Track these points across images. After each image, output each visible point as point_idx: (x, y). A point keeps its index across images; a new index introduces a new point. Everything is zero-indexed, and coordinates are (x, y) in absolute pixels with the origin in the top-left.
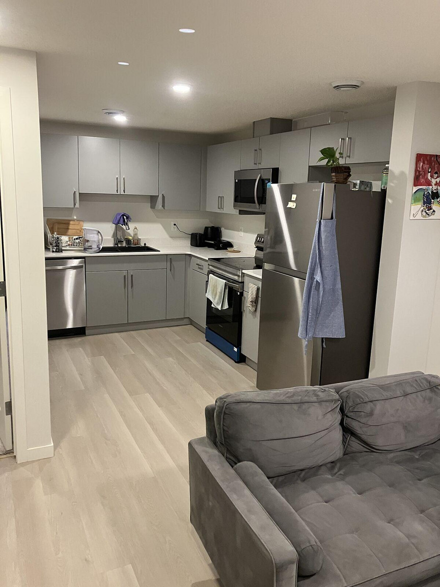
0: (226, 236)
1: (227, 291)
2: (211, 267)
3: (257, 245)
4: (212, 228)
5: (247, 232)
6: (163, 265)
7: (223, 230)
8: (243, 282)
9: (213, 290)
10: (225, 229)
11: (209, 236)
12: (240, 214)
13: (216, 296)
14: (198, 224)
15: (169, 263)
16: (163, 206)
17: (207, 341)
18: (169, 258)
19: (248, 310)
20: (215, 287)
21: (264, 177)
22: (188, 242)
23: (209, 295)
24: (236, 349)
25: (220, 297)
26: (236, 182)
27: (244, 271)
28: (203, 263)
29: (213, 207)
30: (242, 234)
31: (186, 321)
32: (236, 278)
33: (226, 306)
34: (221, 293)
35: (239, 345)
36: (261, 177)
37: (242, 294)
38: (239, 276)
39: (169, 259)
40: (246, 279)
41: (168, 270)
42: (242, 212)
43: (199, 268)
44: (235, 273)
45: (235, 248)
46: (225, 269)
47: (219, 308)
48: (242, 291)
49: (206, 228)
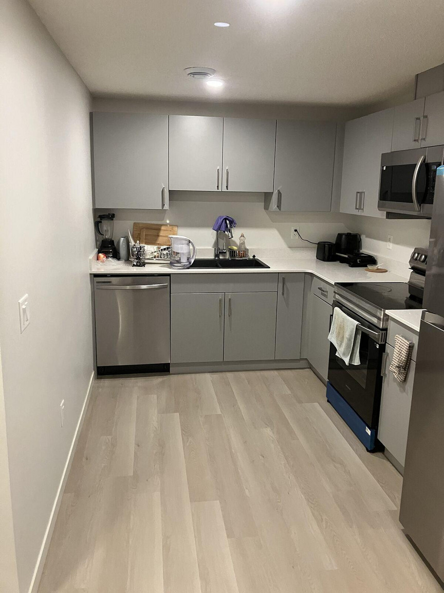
0: (369, 247)
1: (359, 337)
2: (337, 297)
3: (413, 265)
4: (348, 235)
5: (397, 244)
6: (273, 286)
7: (363, 237)
8: (386, 330)
9: (339, 332)
10: (366, 237)
11: (343, 247)
12: (387, 217)
13: (342, 342)
14: (328, 230)
15: (281, 285)
16: (279, 206)
17: (328, 401)
18: (283, 278)
19: (391, 378)
20: (341, 328)
21: (429, 161)
22: (312, 255)
23: (332, 338)
24: (369, 432)
25: (348, 346)
26: (382, 170)
27: (387, 312)
28: (328, 288)
29: (348, 206)
30: (391, 246)
31: (303, 364)
32: (375, 320)
33: (357, 362)
34: (349, 340)
35: (375, 427)
36: (424, 160)
37: (383, 348)
38: (379, 319)
39: (281, 279)
40: (391, 326)
41: (280, 293)
42: (390, 215)
43: (322, 294)
44: (373, 312)
45: (380, 265)
46: (358, 303)
47: (347, 361)
48: (384, 343)
49: (340, 236)
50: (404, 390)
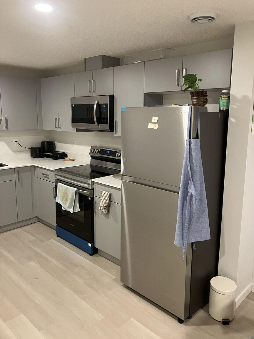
0: (60, 148)
1: (78, 197)
2: (57, 177)
4: (48, 142)
5: (79, 145)
6: (12, 177)
7: (56, 143)
8: (93, 189)
9: (64, 197)
10: (58, 142)
11: (46, 148)
12: (77, 131)
13: (66, 200)
14: (35, 140)
15: (17, 175)
16: (7, 127)
17: (58, 236)
18: (17, 171)
19: (100, 212)
20: (65, 194)
21: (100, 103)
22: (29, 155)
23: (59, 200)
24: (90, 245)
25: (71, 202)
26: (72, 107)
27: (93, 180)
28: (48, 173)
29: (50, 126)
30: (75, 146)
31: (35, 220)
32: (86, 186)
33: (78, 209)
34: (72, 199)
35: (92, 241)
36: (98, 102)
37: (93, 199)
38: (89, 184)
39: (16, 171)
40: (96, 187)
41: (17, 180)
42: (78, 130)
43: (44, 177)
44: (85, 182)
45: (70, 157)
46: (73, 178)
47: (71, 211)
48: (92, 196)
49: (43, 143)
50: (108, 217)
